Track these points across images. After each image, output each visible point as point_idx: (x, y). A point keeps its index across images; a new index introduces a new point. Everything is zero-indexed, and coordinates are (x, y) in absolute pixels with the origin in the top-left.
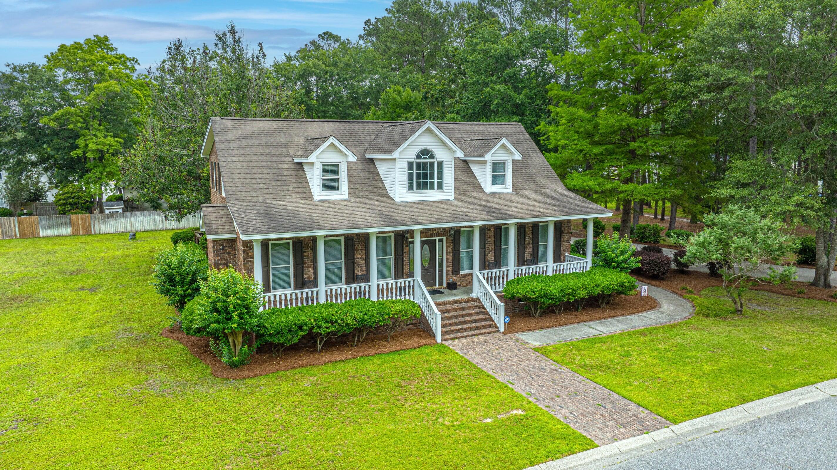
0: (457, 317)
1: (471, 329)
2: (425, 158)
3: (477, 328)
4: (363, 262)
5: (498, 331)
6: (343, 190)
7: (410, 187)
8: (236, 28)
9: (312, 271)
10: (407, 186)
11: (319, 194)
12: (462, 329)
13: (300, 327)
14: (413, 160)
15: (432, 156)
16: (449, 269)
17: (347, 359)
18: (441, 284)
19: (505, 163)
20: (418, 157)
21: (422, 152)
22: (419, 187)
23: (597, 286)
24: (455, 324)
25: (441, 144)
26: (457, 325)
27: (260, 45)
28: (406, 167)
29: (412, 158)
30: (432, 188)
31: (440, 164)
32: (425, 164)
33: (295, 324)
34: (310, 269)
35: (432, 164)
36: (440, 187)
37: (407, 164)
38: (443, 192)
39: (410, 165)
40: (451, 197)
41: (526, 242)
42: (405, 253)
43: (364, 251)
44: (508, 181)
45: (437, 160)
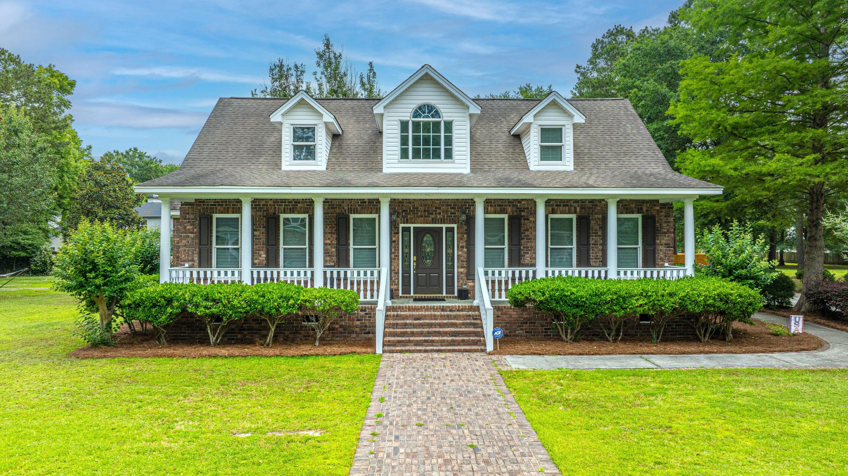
2: (427, 117)
4: (334, 250)
5: (483, 350)
6: (319, 159)
7: (404, 154)
9: (264, 256)
10: (399, 152)
11: (287, 163)
12: (426, 341)
13: (169, 301)
14: (408, 118)
15: (437, 114)
16: (462, 270)
17: (232, 356)
18: (450, 290)
19: (561, 129)
20: (416, 114)
21: (422, 108)
22: (416, 155)
23: (671, 295)
25: (450, 98)
27: (371, 64)
28: (398, 127)
29: (407, 116)
30: (437, 155)
31: (449, 126)
32: (427, 124)
33: (163, 297)
34: (262, 252)
35: (437, 125)
36: (449, 155)
37: (399, 124)
38: (453, 163)
39: (404, 126)
40: (466, 170)
41: (592, 242)
42: (393, 243)
43: (335, 236)
44: (567, 155)
45: (444, 118)
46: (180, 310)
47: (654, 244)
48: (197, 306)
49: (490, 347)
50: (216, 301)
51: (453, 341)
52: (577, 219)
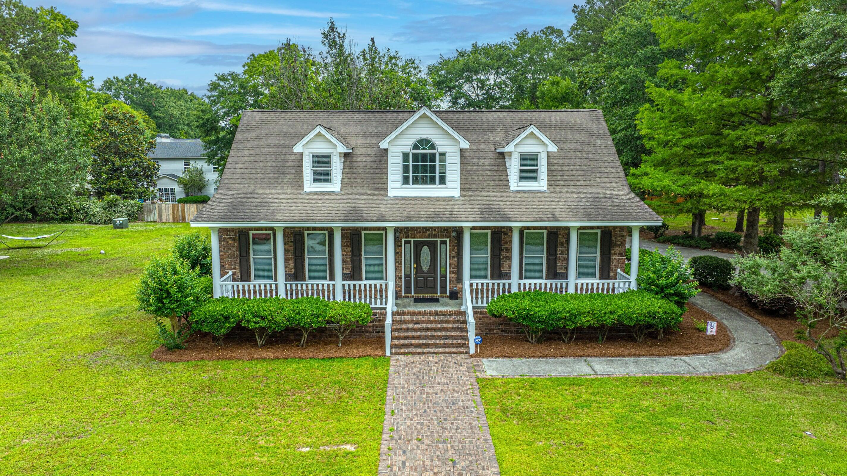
0: (427, 330)
1: (436, 346)
2: (425, 149)
3: (444, 346)
4: (349, 260)
5: (467, 353)
6: (335, 182)
7: (406, 181)
8: (336, 25)
9: (293, 265)
10: (401, 179)
11: (308, 185)
12: (423, 344)
13: (227, 318)
14: (409, 151)
15: (433, 147)
16: (453, 275)
17: (277, 358)
18: (443, 291)
19: (537, 156)
20: (415, 147)
21: (420, 141)
22: (416, 181)
23: (611, 313)
24: (420, 338)
26: (423, 339)
27: (372, 39)
28: (401, 158)
29: (408, 149)
30: (433, 181)
31: (443, 154)
32: (424, 156)
33: (222, 315)
34: (291, 262)
35: (433, 156)
36: (443, 180)
37: (402, 154)
38: (446, 187)
39: (405, 156)
40: (457, 194)
41: (559, 252)
42: (397, 254)
43: (350, 249)
44: (542, 178)
45: (439, 151)
46: (235, 324)
47: (610, 253)
48: (248, 321)
49: (472, 351)
50: (263, 318)
51: (444, 344)
52: (547, 234)
